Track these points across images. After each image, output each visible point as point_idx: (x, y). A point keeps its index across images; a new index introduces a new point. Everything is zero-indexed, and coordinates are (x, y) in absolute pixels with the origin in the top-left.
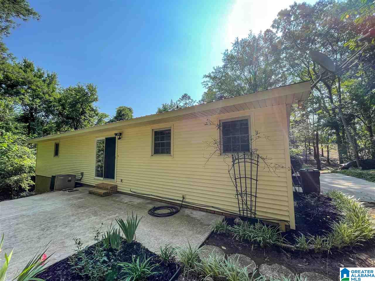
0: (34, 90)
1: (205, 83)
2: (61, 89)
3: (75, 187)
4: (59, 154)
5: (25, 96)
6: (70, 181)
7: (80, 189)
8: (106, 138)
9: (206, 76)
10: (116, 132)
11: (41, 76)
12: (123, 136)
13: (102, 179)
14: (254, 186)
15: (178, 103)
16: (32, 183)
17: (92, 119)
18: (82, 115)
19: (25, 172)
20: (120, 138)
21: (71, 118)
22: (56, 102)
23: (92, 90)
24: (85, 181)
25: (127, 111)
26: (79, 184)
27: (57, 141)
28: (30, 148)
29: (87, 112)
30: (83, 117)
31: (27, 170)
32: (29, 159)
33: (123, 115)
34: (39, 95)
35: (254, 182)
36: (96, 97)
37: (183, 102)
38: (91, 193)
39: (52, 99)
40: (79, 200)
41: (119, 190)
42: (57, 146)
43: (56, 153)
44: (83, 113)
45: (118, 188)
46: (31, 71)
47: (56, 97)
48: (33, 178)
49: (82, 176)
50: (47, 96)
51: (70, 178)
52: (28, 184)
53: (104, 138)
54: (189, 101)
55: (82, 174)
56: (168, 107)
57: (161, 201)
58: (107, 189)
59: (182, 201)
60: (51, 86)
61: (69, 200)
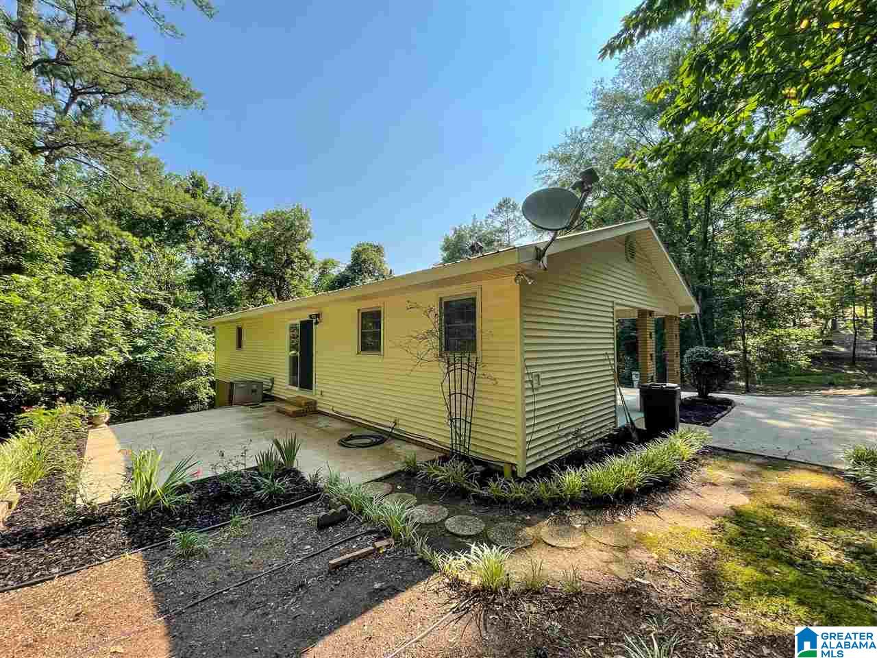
0: (210, 229)
1: (542, 176)
2: (253, 217)
3: (263, 401)
4: (244, 347)
5: (196, 243)
6: (254, 391)
7: (268, 404)
8: (301, 322)
9: (543, 159)
10: (314, 312)
11: (217, 202)
12: (323, 318)
13: (297, 389)
14: (469, 407)
15: (490, 221)
16: (212, 393)
17: (306, 275)
18: (287, 267)
19: (202, 375)
20: (317, 323)
21: (271, 275)
22: (243, 247)
23: (301, 216)
24: (275, 392)
25: (372, 254)
26: (268, 398)
27: (240, 324)
28: (207, 334)
29: (296, 260)
30: (289, 271)
31: (204, 371)
32: (205, 353)
33: (364, 261)
34: (216, 235)
35: (470, 400)
36: (308, 230)
37: (499, 218)
38: (279, 411)
39: (236, 242)
40: (259, 420)
41: (319, 409)
42: (240, 330)
43: (239, 346)
44: (289, 262)
45: (318, 405)
46: (203, 192)
47: (243, 237)
48: (213, 384)
49: (273, 383)
50: (228, 237)
51: (254, 387)
52: (207, 394)
53: (298, 322)
54: (514, 216)
55: (272, 380)
56: (467, 233)
57: (369, 428)
58: (301, 406)
59: (393, 429)
60: (235, 215)
61: (246, 419)
